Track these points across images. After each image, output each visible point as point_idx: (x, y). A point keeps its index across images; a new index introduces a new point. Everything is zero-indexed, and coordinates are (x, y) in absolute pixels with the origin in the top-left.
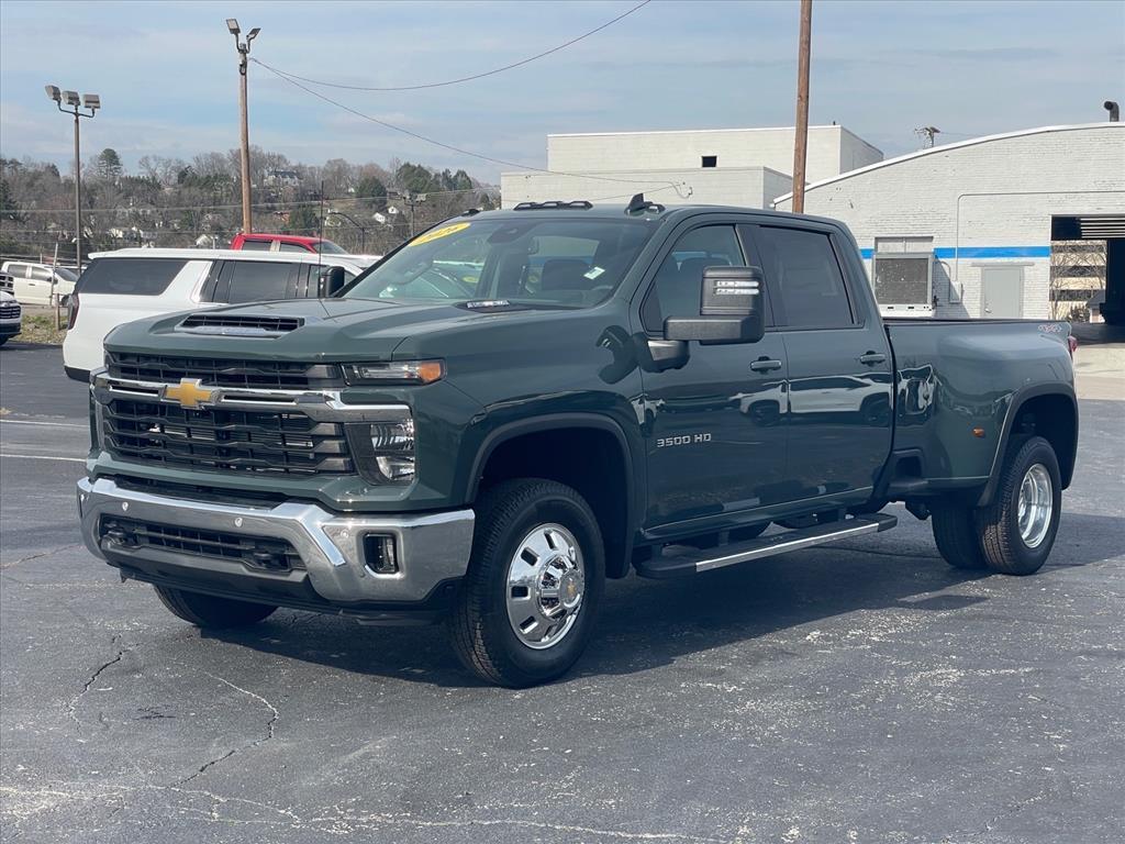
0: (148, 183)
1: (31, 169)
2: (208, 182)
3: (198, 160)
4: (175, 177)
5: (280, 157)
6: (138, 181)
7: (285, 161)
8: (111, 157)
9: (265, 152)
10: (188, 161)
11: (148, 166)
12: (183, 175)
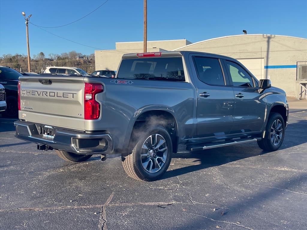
0: (51, 60)
1: (24, 57)
2: (64, 59)
3: (62, 54)
4: (57, 58)
5: (80, 54)
6: (49, 59)
7: (82, 55)
8: (42, 54)
9: (77, 52)
10: (60, 55)
11: (51, 56)
12: (58, 57)
